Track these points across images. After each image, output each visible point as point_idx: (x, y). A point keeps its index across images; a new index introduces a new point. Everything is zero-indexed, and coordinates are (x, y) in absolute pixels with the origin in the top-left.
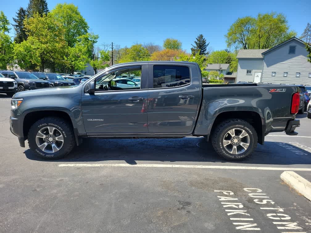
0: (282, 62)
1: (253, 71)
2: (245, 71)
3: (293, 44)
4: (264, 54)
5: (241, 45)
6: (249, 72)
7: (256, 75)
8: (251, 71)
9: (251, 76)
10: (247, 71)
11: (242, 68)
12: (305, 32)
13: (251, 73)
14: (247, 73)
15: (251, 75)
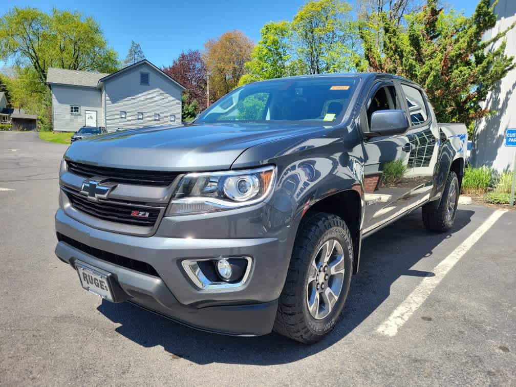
0: (133, 96)
1: (82, 109)
2: (68, 108)
3: (145, 70)
4: (104, 80)
5: (27, 58)
6: (75, 109)
7: (87, 116)
8: (77, 108)
9: (79, 117)
10: (72, 108)
11: (61, 102)
12: (131, 54)
13: (78, 111)
14: (72, 111)
15: (80, 115)
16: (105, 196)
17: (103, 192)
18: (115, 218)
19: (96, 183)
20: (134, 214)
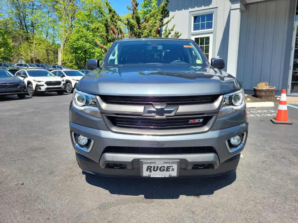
16: (173, 114)
17: (170, 112)
18: (169, 127)
19: (164, 107)
20: (191, 121)
